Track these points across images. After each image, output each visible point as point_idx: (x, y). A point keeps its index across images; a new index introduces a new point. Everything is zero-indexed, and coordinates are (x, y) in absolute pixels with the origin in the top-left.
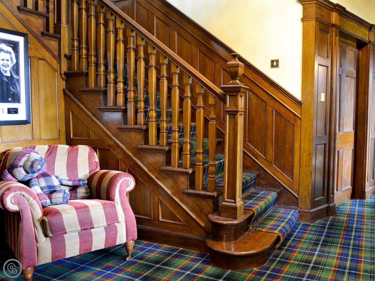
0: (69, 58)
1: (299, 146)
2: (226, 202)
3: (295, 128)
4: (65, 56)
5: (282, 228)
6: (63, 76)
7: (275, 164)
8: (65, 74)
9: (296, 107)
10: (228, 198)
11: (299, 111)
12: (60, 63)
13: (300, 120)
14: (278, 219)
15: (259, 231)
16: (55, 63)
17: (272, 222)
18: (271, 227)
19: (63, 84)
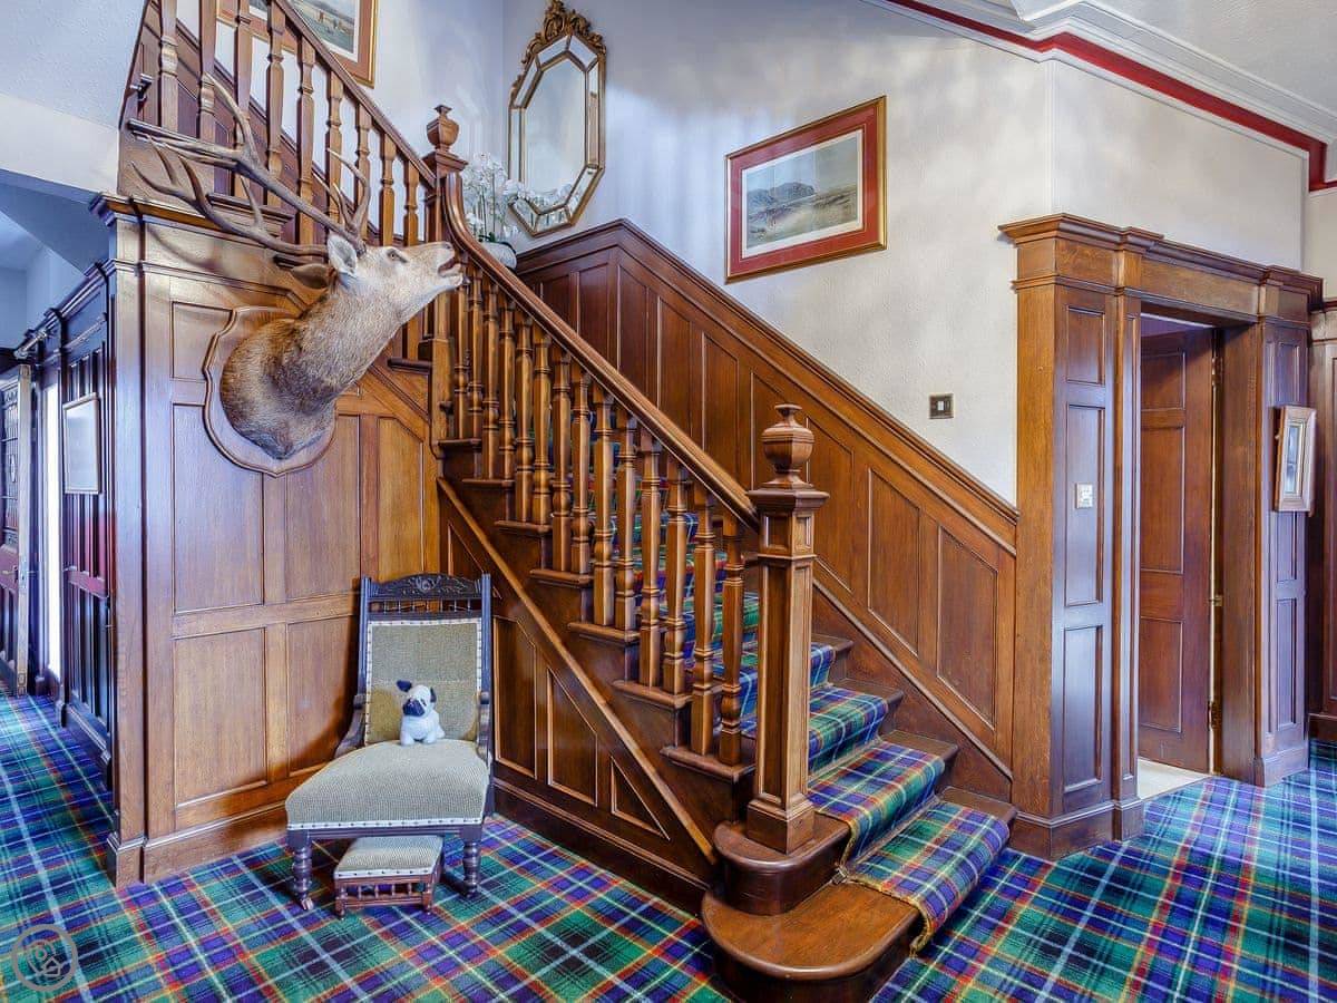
0: (450, 410)
1: (1011, 632)
2: (762, 803)
3: (1000, 583)
4: (442, 407)
5: (938, 888)
6: (437, 451)
7: (944, 673)
8: (441, 446)
9: (1002, 525)
10: (766, 791)
11: (1010, 536)
12: (430, 423)
13: (1012, 559)
14: (936, 847)
15: (866, 886)
16: (419, 425)
17: (913, 858)
18: (905, 877)
19: (437, 468)
